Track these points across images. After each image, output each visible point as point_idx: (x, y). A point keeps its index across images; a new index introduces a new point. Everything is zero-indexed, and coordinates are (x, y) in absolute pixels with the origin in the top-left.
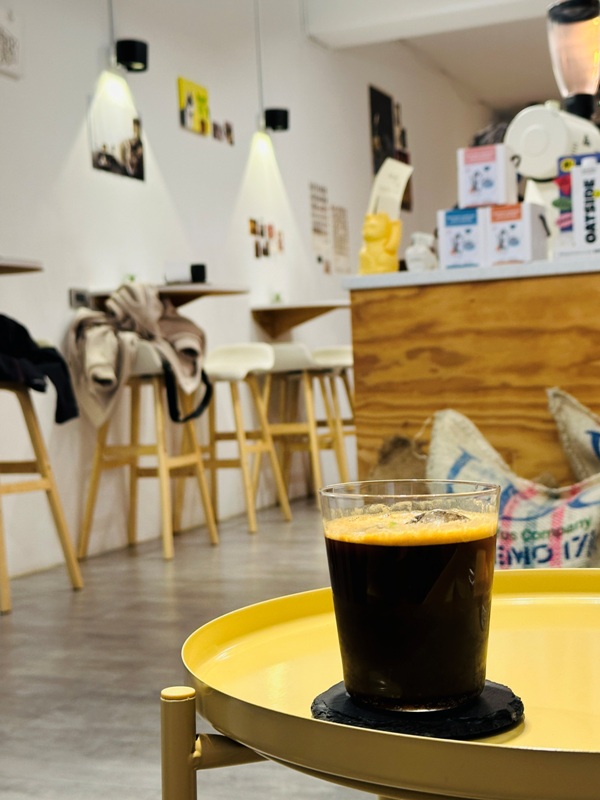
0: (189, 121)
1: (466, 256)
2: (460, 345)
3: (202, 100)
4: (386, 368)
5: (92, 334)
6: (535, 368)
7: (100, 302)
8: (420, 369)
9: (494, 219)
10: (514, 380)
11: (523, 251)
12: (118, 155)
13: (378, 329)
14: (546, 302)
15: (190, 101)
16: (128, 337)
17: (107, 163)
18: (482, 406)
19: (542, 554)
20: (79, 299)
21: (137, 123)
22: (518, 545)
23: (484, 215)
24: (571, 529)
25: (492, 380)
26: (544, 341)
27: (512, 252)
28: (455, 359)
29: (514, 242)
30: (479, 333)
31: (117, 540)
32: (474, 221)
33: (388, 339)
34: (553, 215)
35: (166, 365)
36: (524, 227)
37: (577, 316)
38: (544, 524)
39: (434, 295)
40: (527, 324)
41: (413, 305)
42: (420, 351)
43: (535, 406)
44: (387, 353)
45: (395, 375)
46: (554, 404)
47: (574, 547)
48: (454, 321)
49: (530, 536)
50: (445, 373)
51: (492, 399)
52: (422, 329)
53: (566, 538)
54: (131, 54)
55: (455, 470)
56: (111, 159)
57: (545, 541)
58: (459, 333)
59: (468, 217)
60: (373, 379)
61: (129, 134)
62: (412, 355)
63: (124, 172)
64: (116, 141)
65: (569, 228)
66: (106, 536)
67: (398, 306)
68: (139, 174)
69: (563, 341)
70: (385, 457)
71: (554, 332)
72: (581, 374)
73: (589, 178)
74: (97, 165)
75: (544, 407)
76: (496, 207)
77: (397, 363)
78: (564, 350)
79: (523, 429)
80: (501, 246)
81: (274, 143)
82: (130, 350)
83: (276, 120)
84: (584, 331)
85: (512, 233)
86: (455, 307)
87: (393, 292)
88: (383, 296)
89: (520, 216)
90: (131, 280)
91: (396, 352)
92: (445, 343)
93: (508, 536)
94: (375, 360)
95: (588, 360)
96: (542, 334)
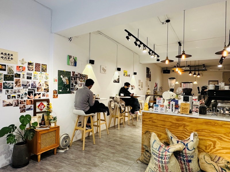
0: (125, 75)
1: (157, 110)
2: (156, 121)
3: (126, 72)
4: (146, 122)
5: (112, 102)
6: (164, 125)
7: (113, 98)
8: (150, 123)
9: (160, 107)
10: (162, 126)
11: (164, 111)
12: (116, 80)
13: (145, 117)
14: (166, 118)
15: (125, 73)
16: (116, 103)
17: (115, 82)
18: (158, 129)
19: (164, 158)
20: (111, 98)
21: (119, 76)
22: (161, 156)
23: (159, 106)
24: (167, 155)
25: (159, 126)
26: (166, 122)
27: (162, 111)
28: (154, 122)
30: (158, 120)
31: (113, 125)
32: (158, 106)
33: (147, 118)
34: (168, 106)
35: (120, 106)
36: (164, 108)
37: (170, 120)
38: (164, 154)
39: (153, 114)
40: (164, 120)
41: (150, 115)
42: (150, 120)
43: (164, 130)
44: (146, 120)
45: (147, 123)
46: (167, 131)
47: (168, 158)
48: (155, 118)
49: (162, 155)
50: (153, 124)
51: (159, 128)
52: (151, 118)
53: (167, 157)
54: (119, 69)
55: (154, 143)
56: (116, 81)
57: (164, 156)
58: (155, 119)
59: (157, 106)
60: (145, 123)
61: (118, 78)
62: (149, 121)
63: (117, 82)
64: (116, 79)
65: (170, 108)
66: (112, 125)
67: (148, 115)
68: (119, 82)
69: (168, 123)
70: (145, 133)
71: (167, 121)
72: (170, 127)
73: (172, 104)
74: (114, 82)
75: (165, 130)
76: (161, 105)
77: (147, 121)
78: (168, 124)
79: (162, 132)
80: (161, 110)
81: (135, 76)
82: (116, 105)
83: (135, 74)
84: (171, 122)
85: (163, 109)
86: (155, 116)
87: (147, 113)
88: (146, 113)
89: (164, 107)
90: (117, 95)
91: (148, 120)
92: (153, 120)
93: (160, 154)
94: (145, 121)
95: (171, 125)
96: (166, 121)
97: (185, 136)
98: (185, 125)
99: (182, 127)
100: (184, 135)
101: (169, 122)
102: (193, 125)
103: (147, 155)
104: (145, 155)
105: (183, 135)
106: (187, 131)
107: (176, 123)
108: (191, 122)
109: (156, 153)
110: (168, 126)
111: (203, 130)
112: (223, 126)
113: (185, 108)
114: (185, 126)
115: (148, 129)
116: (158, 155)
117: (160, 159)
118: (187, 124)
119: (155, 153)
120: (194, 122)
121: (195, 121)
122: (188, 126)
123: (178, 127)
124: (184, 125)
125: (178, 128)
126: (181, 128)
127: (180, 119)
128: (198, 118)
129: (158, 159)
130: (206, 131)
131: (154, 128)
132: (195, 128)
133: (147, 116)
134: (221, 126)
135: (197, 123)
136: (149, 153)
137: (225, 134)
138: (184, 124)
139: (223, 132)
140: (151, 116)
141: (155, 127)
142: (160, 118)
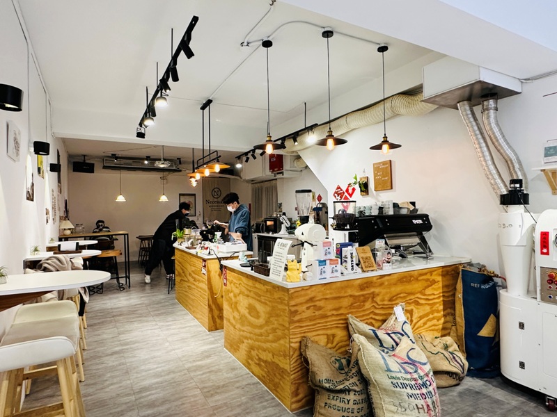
0: (41, 172)
1: (324, 276)
2: (321, 304)
4: (300, 314)
8: (308, 313)
9: (330, 264)
10: (335, 312)
11: (338, 274)
12: (29, 192)
13: (298, 301)
14: (342, 288)
15: (41, 163)
18: (326, 322)
21: (32, 175)
23: (328, 262)
25: (330, 313)
26: (342, 300)
27: (335, 274)
28: (320, 308)
29: (336, 271)
30: (326, 299)
32: (326, 264)
33: (301, 304)
36: (339, 267)
37: (350, 292)
38: (421, 373)
39: (314, 288)
40: (337, 295)
41: (308, 292)
42: (311, 306)
44: (300, 309)
45: (305, 315)
48: (320, 296)
49: (421, 378)
50: (317, 313)
51: (330, 319)
52: (311, 300)
57: (426, 379)
58: (321, 300)
59: (324, 263)
60: (296, 318)
61: (31, 180)
62: (308, 308)
63: (31, 199)
64: (29, 185)
67: (304, 293)
68: (33, 200)
69: (346, 299)
71: (344, 297)
72: (350, 309)
73: (352, 252)
74: (27, 198)
75: (348, 319)
76: (331, 260)
77: (303, 312)
78: (346, 302)
79: (337, 327)
80: (332, 272)
84: (351, 296)
85: (336, 268)
86: (319, 292)
87: (303, 289)
88: (300, 289)
89: (338, 263)
90: (36, 250)
91: (304, 308)
92: (318, 304)
93: (415, 380)
94: (296, 311)
95: (352, 304)
96: (342, 297)
97: (375, 319)
98: (374, 295)
99: (370, 300)
100: (374, 317)
101: (347, 296)
102: (385, 290)
103: (351, 402)
104: (342, 405)
105: (371, 318)
106: (377, 307)
107: (360, 296)
108: (382, 284)
109: (408, 379)
110: (346, 308)
111: (398, 294)
112: (419, 279)
113: (367, 258)
114: (373, 298)
115: (305, 332)
116: (413, 383)
117: (424, 391)
118: (377, 290)
119: (405, 382)
120: (386, 283)
121: (388, 280)
122: (378, 295)
123: (364, 301)
124: (372, 295)
125: (364, 305)
126: (368, 305)
127: (365, 285)
128: (390, 274)
129: (418, 392)
130: (402, 295)
131: (319, 323)
132: (388, 296)
133: (301, 296)
134: (417, 279)
135: (390, 285)
136: (352, 393)
137: (421, 292)
138: (373, 293)
139: (419, 290)
140: (311, 294)
141: (322, 321)
142: (331, 294)
